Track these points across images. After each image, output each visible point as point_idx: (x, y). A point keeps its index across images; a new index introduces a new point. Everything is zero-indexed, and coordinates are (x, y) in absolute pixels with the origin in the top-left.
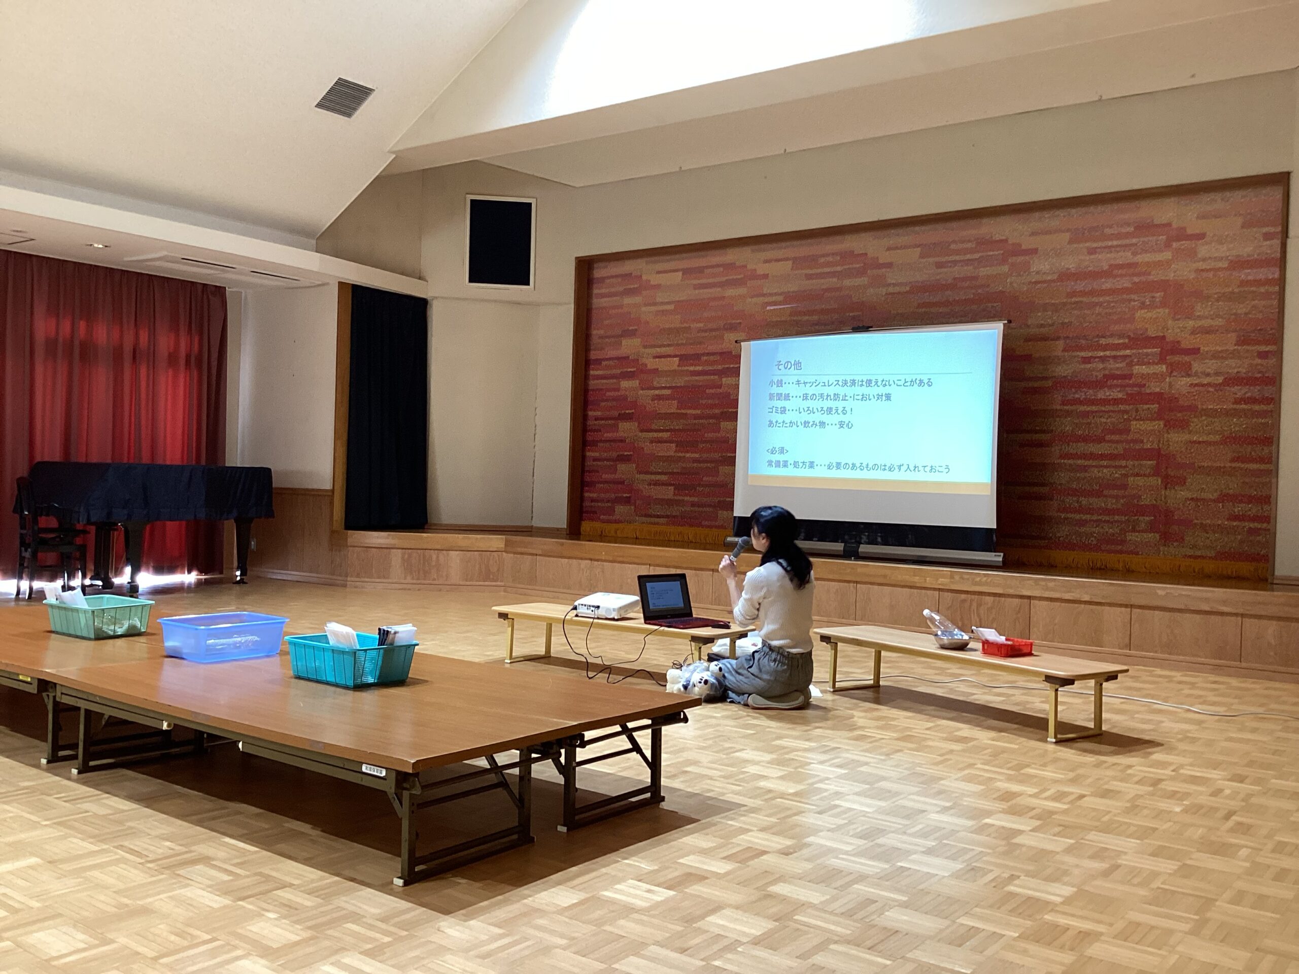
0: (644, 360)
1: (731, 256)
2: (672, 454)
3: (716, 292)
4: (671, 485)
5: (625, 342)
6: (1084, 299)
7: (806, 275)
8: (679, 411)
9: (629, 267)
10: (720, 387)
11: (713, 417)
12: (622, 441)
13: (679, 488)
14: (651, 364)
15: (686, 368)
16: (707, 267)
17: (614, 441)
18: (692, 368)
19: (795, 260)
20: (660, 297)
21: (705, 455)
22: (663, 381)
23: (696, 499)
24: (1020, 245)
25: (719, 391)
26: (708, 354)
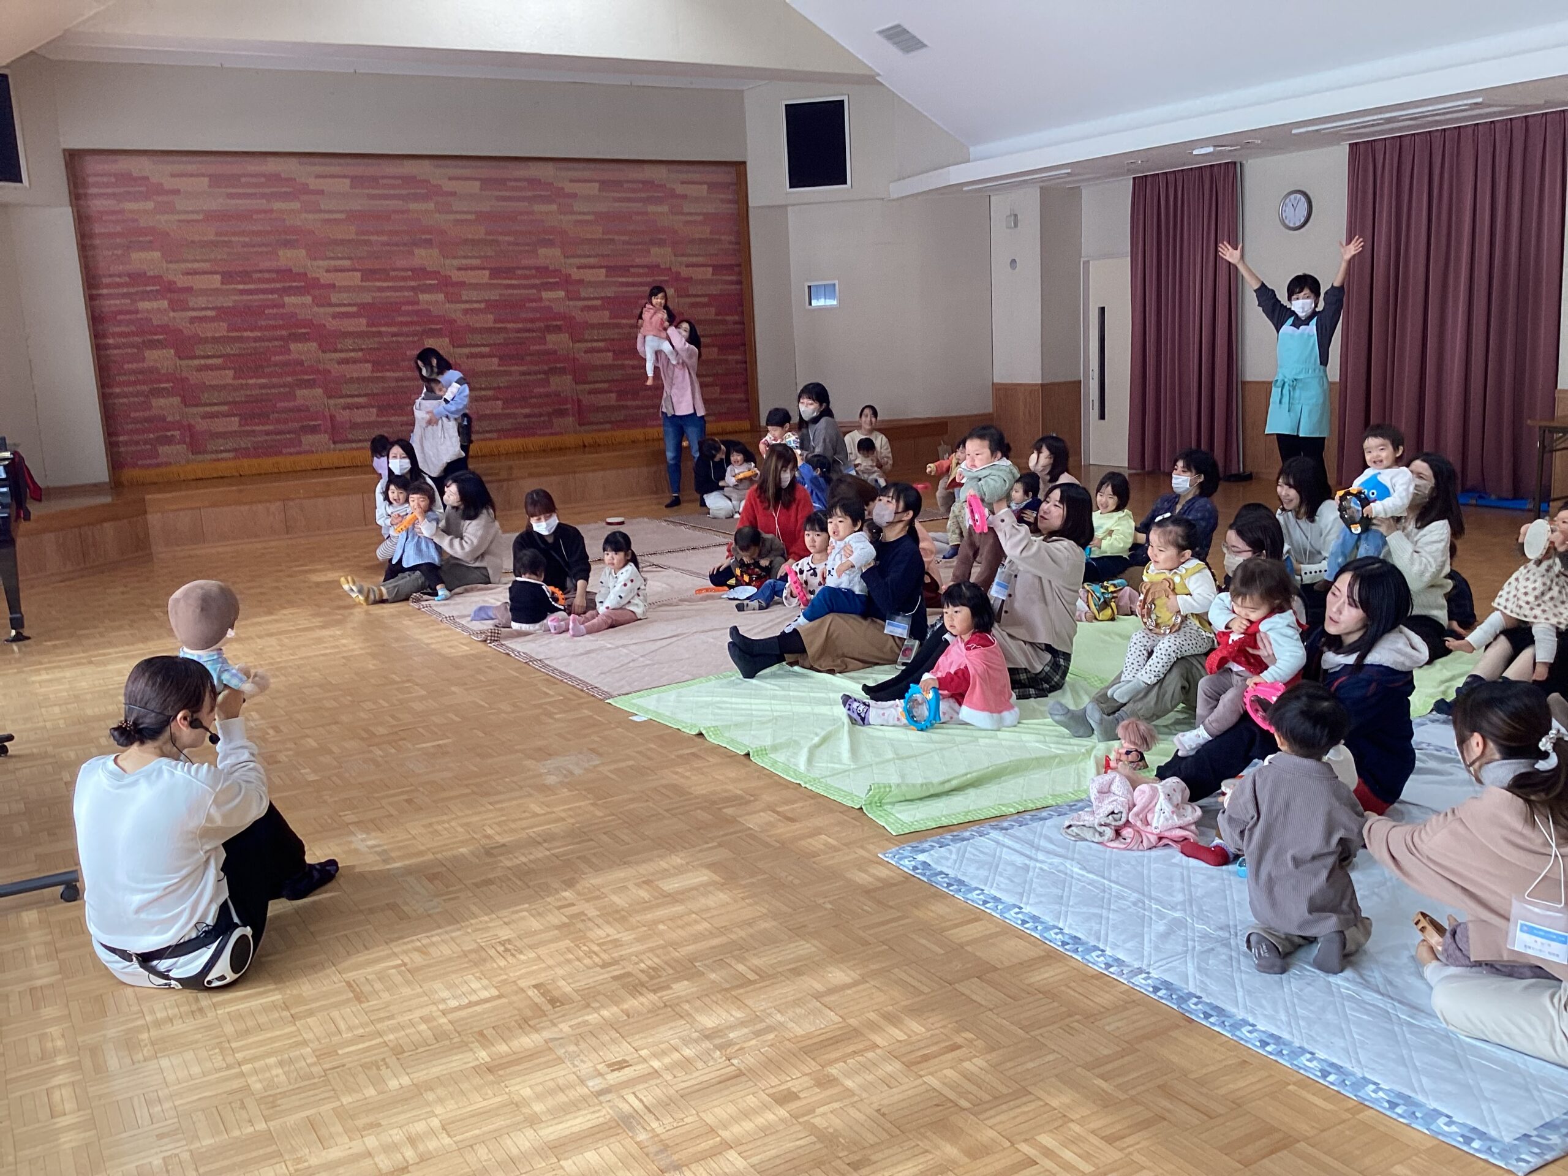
0: (171, 277)
1: (272, 166)
2: (231, 381)
3: (262, 203)
4: (235, 415)
5: (134, 256)
6: (616, 237)
7: (368, 195)
8: (231, 334)
9: (123, 165)
10: (283, 306)
11: (281, 338)
12: (152, 370)
13: (245, 419)
14: (182, 281)
15: (233, 286)
16: (245, 175)
17: (141, 372)
18: (241, 287)
19: (353, 178)
20: (181, 204)
21: (274, 380)
22: (202, 301)
23: (271, 427)
24: (563, 189)
25: (282, 311)
26: (260, 271)
